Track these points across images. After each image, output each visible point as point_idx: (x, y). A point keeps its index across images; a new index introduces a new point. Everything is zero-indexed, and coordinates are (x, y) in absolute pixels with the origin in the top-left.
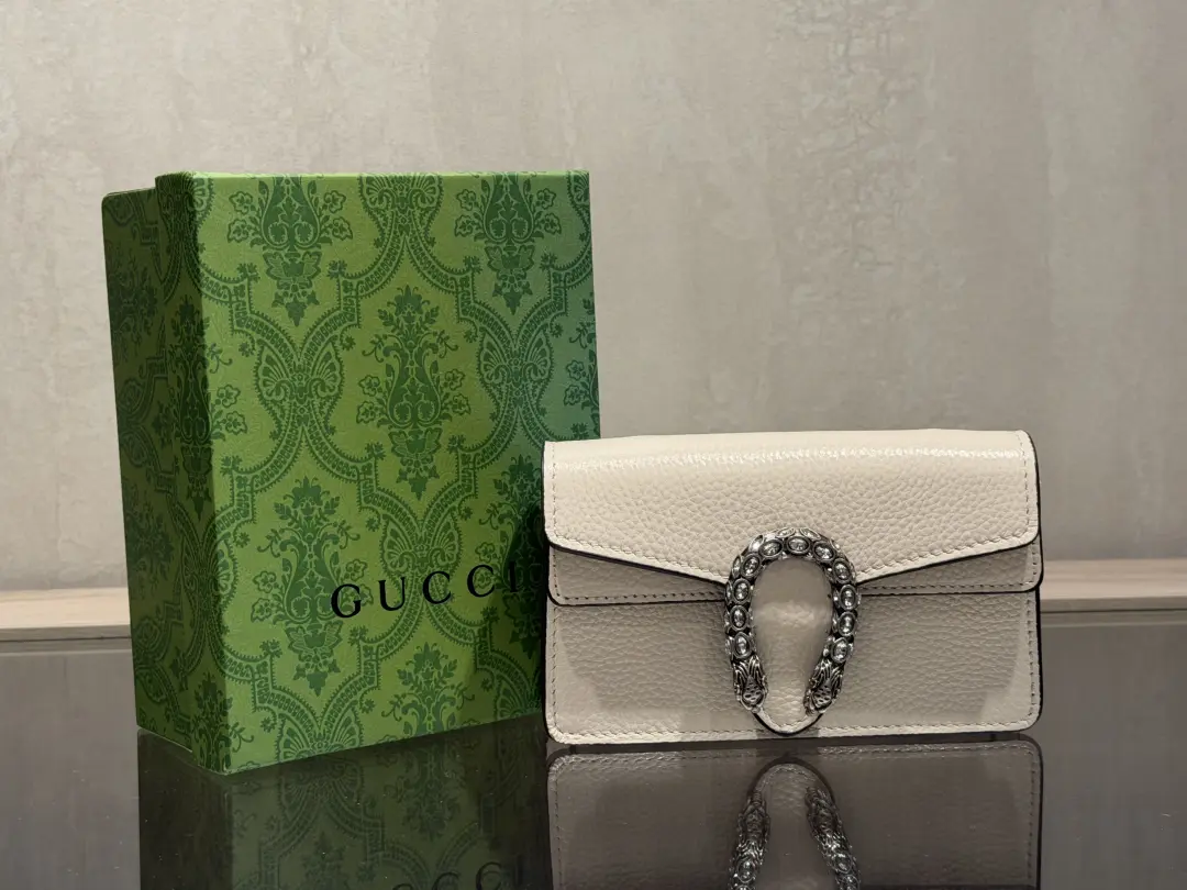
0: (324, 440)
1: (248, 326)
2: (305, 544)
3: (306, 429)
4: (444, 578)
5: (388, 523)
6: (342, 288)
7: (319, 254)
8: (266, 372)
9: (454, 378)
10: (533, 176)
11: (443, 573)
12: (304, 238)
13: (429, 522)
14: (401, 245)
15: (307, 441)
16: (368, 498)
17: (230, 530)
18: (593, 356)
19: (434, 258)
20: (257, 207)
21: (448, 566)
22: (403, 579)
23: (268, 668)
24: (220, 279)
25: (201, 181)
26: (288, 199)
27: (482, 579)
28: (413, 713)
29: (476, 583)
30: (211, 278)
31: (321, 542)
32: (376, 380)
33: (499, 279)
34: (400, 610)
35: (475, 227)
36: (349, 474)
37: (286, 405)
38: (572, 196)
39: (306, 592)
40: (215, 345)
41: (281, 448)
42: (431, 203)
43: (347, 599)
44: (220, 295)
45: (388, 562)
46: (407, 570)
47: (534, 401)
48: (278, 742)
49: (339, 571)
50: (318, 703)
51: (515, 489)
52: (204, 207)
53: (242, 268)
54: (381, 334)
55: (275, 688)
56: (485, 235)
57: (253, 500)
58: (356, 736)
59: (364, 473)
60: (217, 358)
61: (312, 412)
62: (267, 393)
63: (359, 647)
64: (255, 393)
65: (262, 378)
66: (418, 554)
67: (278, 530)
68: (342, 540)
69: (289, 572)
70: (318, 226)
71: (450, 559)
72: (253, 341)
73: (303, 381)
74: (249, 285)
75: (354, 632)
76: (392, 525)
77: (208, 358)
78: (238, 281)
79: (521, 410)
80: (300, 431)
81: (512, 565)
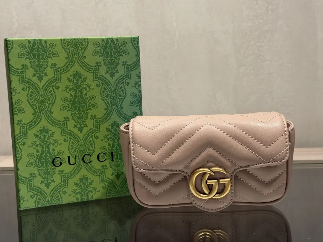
0: (50, 115)
1: (25, 82)
2: (44, 145)
3: (44, 112)
4: (89, 156)
6: (55, 71)
7: (48, 62)
8: (31, 96)
9: (92, 98)
10: (119, 38)
12: (43, 57)
13: (84, 140)
14: (75, 59)
15: (44, 116)
16: (64, 132)
17: (20, 141)
18: (140, 91)
19: (86, 62)
20: (28, 48)
21: (90, 153)
22: (76, 156)
23: (32, 180)
24: (16, 69)
25: (10, 41)
26: (38, 45)
27: (102, 157)
28: (79, 195)
29: (100, 158)
30: (13, 69)
31: (49, 145)
32: (66, 98)
33: (108, 68)
34: (75, 165)
35: (99, 53)
36: (58, 125)
37: (37, 105)
38: (132, 43)
39: (44, 159)
40: (14, 88)
41: (36, 118)
42: (85, 46)
43: (57, 161)
44: (16, 73)
45: (71, 151)
46: (77, 154)
47: (119, 105)
48: (35, 201)
49: (55, 153)
50: (48, 191)
51: (113, 130)
52: (10, 48)
53: (23, 66)
54: (68, 85)
55: (34, 186)
56: (103, 55)
57: (27, 132)
58: (61, 201)
59: (63, 125)
60: (15, 91)
61: (46, 107)
62: (31, 102)
63: (61, 175)
64: (28, 102)
65: (29, 97)
66: (81, 149)
67: (35, 141)
68: (56, 144)
69: (38, 153)
70: (47, 53)
71: (91, 151)
72: (26, 87)
73: (43, 98)
74: (25, 70)
75: (60, 171)
76: (72, 141)
77: (12, 92)
78: (22, 69)
79: (115, 107)
80: (42, 113)
81: (112, 153)
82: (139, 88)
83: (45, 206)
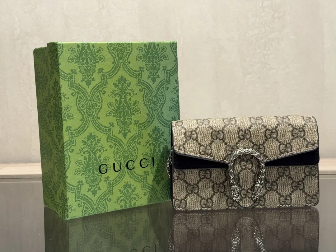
0: (96, 121)
1: (74, 88)
2: (91, 152)
3: (91, 118)
4: (133, 162)
5: (116, 146)
6: (102, 76)
7: (95, 66)
8: (79, 101)
9: (135, 103)
10: (160, 43)
11: (132, 161)
12: (91, 61)
13: (128, 146)
14: (120, 63)
15: (91, 122)
16: (110, 138)
17: (69, 148)
18: (178, 96)
19: (130, 67)
20: (77, 52)
21: (134, 159)
22: (120, 162)
23: (80, 189)
24: (65, 74)
25: (60, 44)
26: (86, 50)
27: (144, 163)
28: (123, 202)
29: (142, 164)
30: (63, 73)
31: (95, 152)
32: (112, 104)
33: (150, 73)
34: (119, 172)
35: (142, 58)
36: (104, 131)
37: (85, 111)
38: (172, 49)
39: (91, 166)
40: (64, 93)
41: (84, 124)
42: (129, 51)
43: (103, 168)
44: (65, 78)
45: (116, 157)
46: (121, 160)
47: (160, 110)
48: (83, 210)
49: (101, 160)
50: (94, 199)
51: (154, 136)
52: (61, 52)
53: (72, 70)
54: (114, 90)
55: (82, 194)
56: (145, 61)
57: (75, 139)
58: (106, 209)
59: (109, 131)
60: (65, 97)
61: (93, 113)
62: (80, 108)
63: (107, 182)
64: (76, 107)
65: (78, 103)
66: (125, 155)
67: (83, 148)
68: (102, 151)
69: (86, 160)
70: (95, 58)
71: (134, 157)
72: (75, 92)
73: (90, 104)
74: (74, 75)
75: (105, 178)
76: (117, 147)
77: (62, 97)
78: (71, 74)
79: (156, 112)
80: (89, 119)
81: (153, 158)
82: (177, 94)
83: (91, 215)
